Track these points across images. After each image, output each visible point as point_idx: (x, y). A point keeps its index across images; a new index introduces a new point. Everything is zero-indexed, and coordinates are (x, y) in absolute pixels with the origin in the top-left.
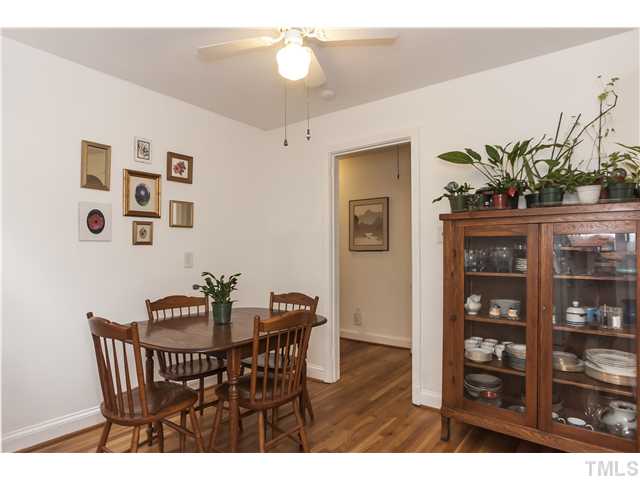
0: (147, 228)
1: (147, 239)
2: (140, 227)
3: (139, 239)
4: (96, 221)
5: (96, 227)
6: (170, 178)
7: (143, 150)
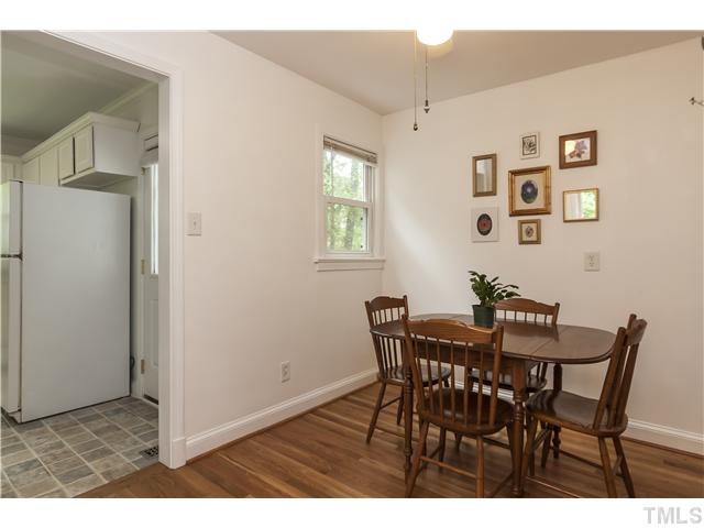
0: (533, 226)
1: (534, 238)
2: (525, 226)
3: (525, 238)
4: (484, 224)
5: (486, 229)
6: (563, 165)
7: (530, 145)
